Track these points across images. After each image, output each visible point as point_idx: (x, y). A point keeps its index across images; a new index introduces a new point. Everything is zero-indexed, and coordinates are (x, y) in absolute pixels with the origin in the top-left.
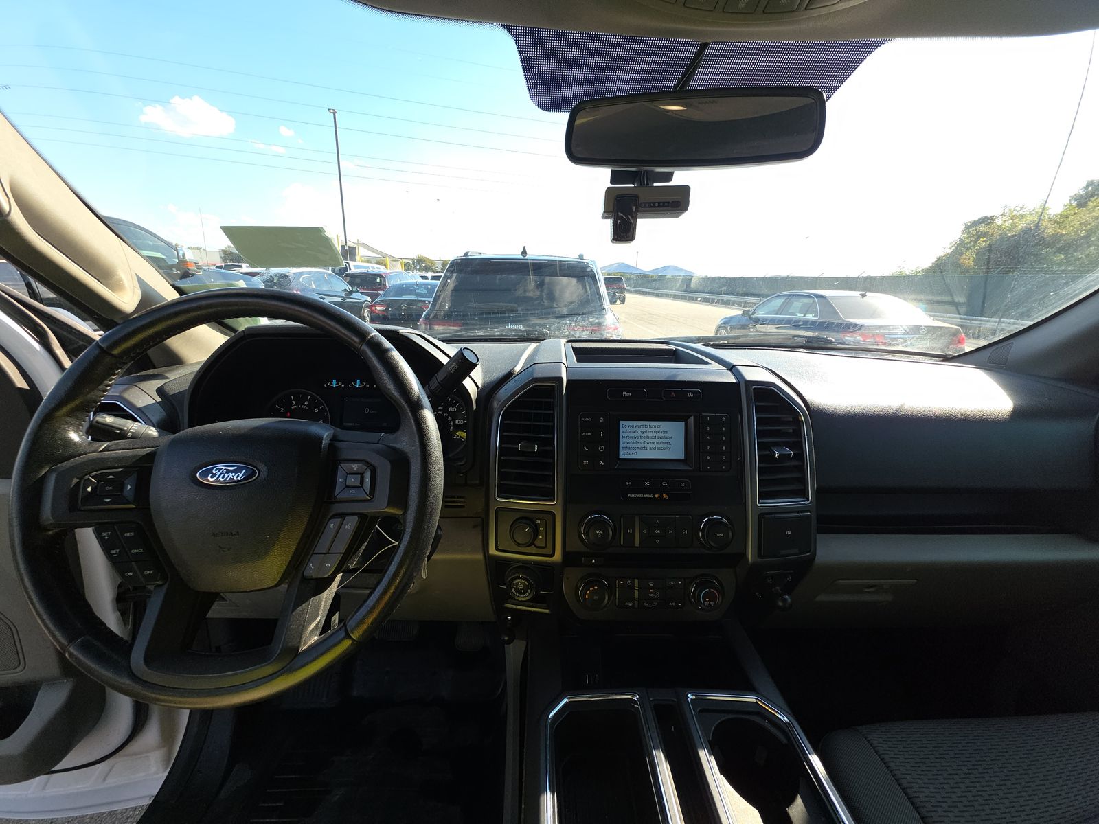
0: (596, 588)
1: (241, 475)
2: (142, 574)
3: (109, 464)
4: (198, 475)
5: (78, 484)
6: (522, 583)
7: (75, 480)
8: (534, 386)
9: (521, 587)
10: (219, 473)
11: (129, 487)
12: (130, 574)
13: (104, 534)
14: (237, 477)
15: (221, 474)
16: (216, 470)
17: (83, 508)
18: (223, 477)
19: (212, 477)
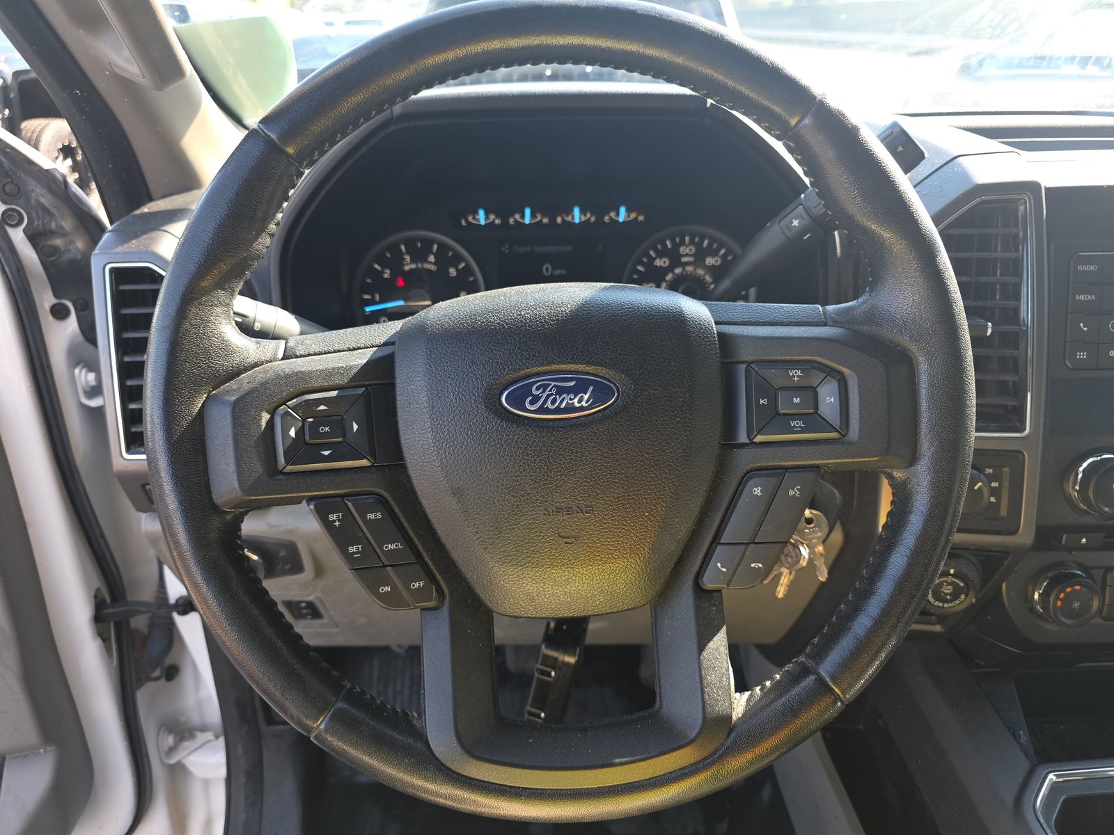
0: (1078, 587)
1: (586, 397)
2: (409, 589)
3: (316, 384)
4: (503, 400)
5: (271, 423)
6: (952, 584)
7: (265, 417)
8: (983, 202)
9: (948, 589)
10: (545, 395)
11: (355, 427)
12: (387, 589)
13: (333, 517)
14: (579, 402)
15: (548, 396)
16: (537, 389)
17: (290, 468)
18: (554, 402)
19: (532, 403)
